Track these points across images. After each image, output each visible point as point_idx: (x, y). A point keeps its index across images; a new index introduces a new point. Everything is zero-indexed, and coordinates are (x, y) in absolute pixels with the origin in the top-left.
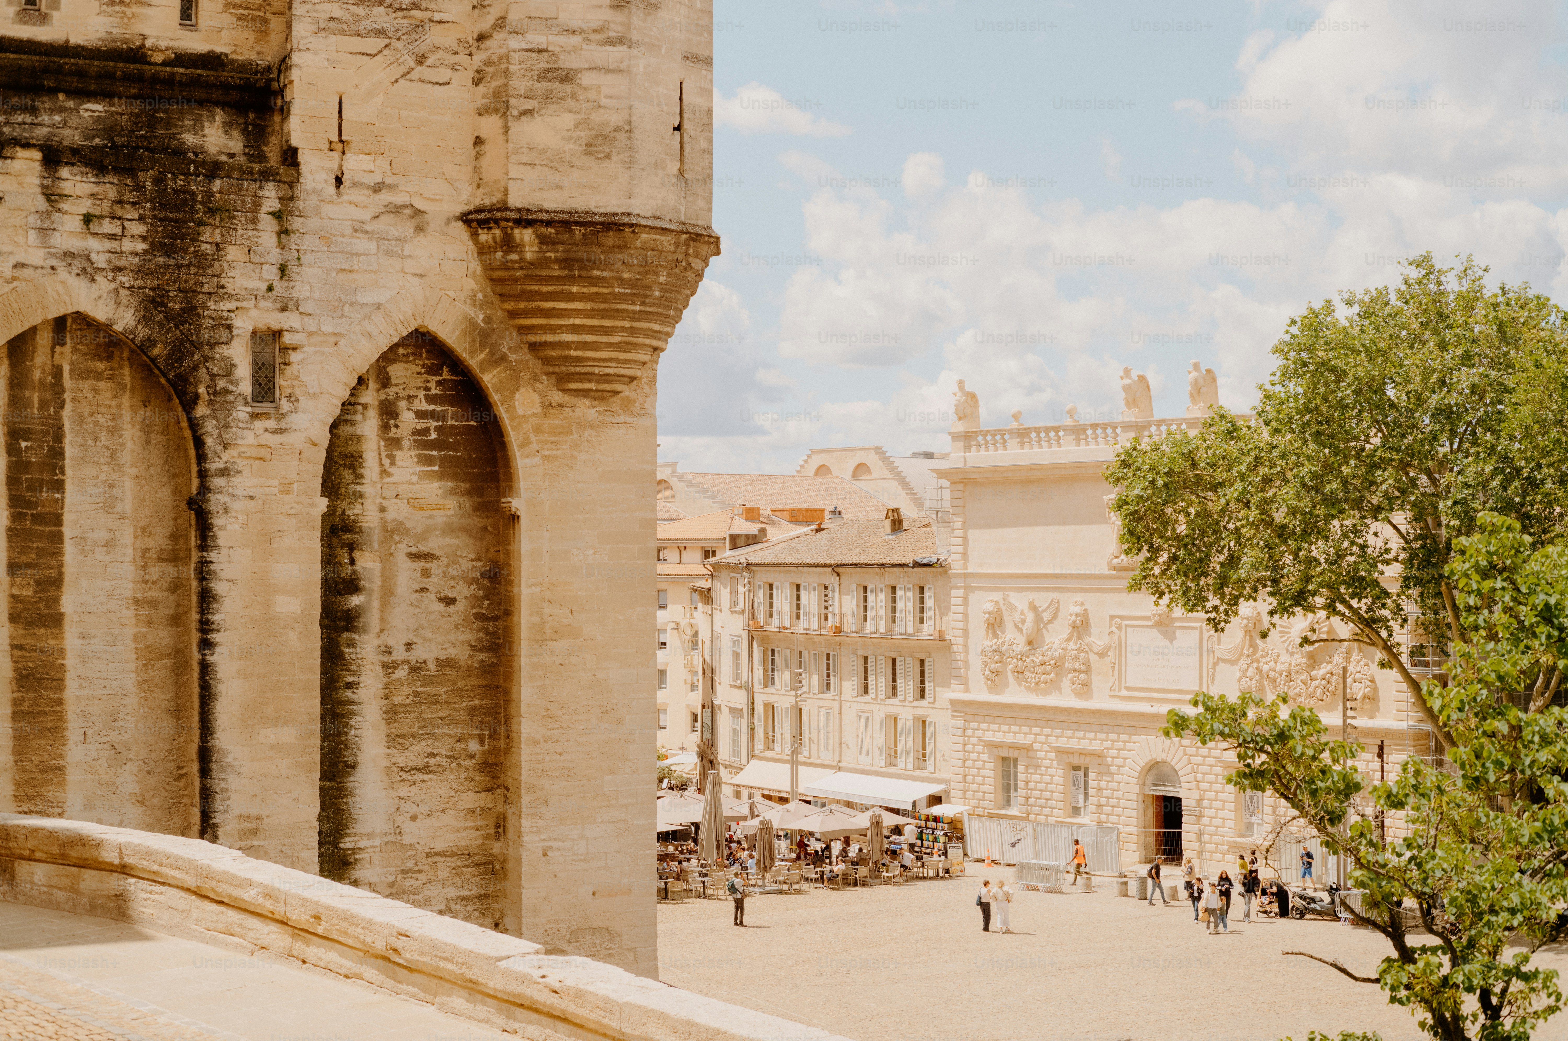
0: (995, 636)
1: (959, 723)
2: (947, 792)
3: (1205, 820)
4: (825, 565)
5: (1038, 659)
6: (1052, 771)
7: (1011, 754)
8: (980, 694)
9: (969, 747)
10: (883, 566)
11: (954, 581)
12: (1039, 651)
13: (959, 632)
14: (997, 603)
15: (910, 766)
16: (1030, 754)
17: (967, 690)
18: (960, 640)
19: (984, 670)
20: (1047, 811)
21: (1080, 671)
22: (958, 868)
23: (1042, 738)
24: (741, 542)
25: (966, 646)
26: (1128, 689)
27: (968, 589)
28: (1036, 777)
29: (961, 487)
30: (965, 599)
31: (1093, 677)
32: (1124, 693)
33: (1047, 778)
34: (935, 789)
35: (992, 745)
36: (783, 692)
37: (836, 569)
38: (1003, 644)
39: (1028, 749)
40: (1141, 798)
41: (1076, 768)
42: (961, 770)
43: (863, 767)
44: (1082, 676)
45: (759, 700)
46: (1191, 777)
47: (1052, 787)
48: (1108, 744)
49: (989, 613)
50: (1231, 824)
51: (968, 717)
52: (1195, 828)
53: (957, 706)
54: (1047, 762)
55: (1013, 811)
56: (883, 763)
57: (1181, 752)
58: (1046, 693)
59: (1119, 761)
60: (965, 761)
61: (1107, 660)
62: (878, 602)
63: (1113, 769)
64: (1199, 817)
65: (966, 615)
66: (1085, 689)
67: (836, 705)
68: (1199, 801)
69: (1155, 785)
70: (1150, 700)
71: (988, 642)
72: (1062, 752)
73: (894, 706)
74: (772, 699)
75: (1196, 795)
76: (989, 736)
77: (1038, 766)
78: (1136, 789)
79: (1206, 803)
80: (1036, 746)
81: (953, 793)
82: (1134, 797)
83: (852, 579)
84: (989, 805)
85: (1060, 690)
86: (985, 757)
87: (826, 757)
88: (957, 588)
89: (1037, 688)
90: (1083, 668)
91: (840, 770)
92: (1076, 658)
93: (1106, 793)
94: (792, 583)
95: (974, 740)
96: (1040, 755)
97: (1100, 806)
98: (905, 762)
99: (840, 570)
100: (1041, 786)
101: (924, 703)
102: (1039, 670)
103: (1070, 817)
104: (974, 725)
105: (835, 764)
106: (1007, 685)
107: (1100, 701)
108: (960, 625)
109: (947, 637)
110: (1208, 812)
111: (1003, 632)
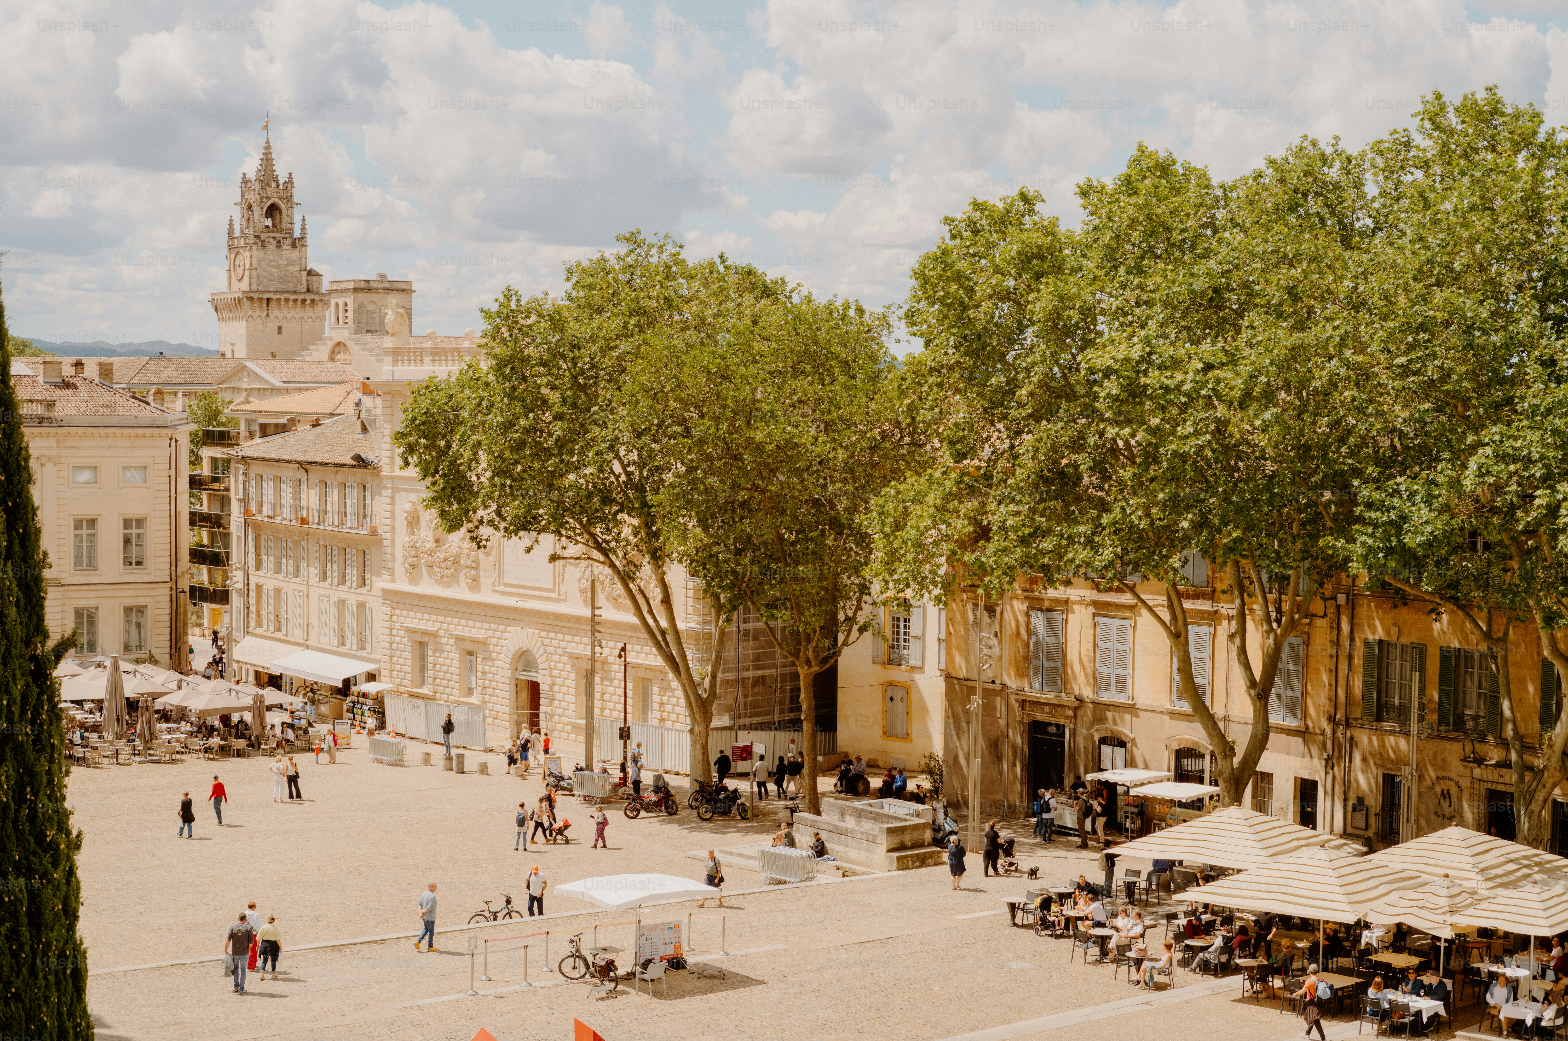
0: (413, 533)
1: (388, 610)
2: (379, 671)
3: (556, 703)
4: (295, 462)
5: (442, 555)
6: (452, 655)
7: (424, 639)
8: (402, 585)
9: (394, 632)
10: (335, 465)
11: (385, 482)
12: (443, 548)
13: (387, 529)
14: (414, 503)
15: (355, 647)
16: (437, 640)
17: (393, 580)
18: (388, 536)
19: (404, 563)
20: (448, 690)
21: (472, 568)
22: (344, 741)
23: (445, 626)
24: (270, 430)
25: (393, 540)
26: (506, 585)
27: (395, 490)
28: (441, 660)
29: (389, 397)
30: (393, 498)
31: (481, 573)
32: (502, 588)
33: (448, 662)
34: (370, 667)
35: (411, 631)
36: (268, 575)
37: (305, 466)
38: (418, 540)
39: (435, 635)
40: (513, 682)
41: (470, 653)
42: (388, 652)
43: (322, 646)
44: (473, 572)
45: (253, 581)
46: (545, 665)
47: (452, 669)
48: (490, 633)
49: (407, 512)
50: (572, 707)
51: (394, 605)
52: (548, 709)
53: (387, 594)
54: (448, 647)
55: (425, 691)
56: (336, 644)
57: (539, 644)
58: (448, 585)
59: (498, 649)
60: (391, 643)
61: (491, 558)
62: (333, 496)
63: (494, 655)
64: (552, 700)
65: (393, 512)
66: (475, 584)
67: (304, 588)
68: (552, 686)
69: (524, 671)
70: (520, 595)
71: (407, 539)
72: (460, 639)
73: (343, 592)
74: (261, 581)
75: (549, 681)
76: (410, 623)
77: (442, 651)
78: (508, 673)
79: (556, 688)
80: (441, 633)
81: (384, 672)
82: (507, 681)
83: (316, 474)
84: (408, 686)
85: (458, 583)
86: (405, 640)
87: (298, 636)
88: (387, 488)
89: (442, 581)
90: (473, 565)
91: (307, 647)
92: (468, 556)
93: (490, 676)
94: (275, 477)
95: (397, 625)
96: (444, 640)
97: (484, 688)
98: (351, 643)
99: (308, 467)
100: (444, 668)
101: (363, 591)
102: (443, 565)
103: (465, 696)
104: (398, 612)
105: (302, 641)
106: (422, 578)
107: (486, 596)
108: (388, 522)
109: (379, 533)
110: (559, 696)
111: (419, 530)
